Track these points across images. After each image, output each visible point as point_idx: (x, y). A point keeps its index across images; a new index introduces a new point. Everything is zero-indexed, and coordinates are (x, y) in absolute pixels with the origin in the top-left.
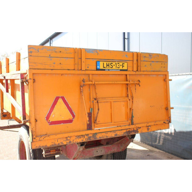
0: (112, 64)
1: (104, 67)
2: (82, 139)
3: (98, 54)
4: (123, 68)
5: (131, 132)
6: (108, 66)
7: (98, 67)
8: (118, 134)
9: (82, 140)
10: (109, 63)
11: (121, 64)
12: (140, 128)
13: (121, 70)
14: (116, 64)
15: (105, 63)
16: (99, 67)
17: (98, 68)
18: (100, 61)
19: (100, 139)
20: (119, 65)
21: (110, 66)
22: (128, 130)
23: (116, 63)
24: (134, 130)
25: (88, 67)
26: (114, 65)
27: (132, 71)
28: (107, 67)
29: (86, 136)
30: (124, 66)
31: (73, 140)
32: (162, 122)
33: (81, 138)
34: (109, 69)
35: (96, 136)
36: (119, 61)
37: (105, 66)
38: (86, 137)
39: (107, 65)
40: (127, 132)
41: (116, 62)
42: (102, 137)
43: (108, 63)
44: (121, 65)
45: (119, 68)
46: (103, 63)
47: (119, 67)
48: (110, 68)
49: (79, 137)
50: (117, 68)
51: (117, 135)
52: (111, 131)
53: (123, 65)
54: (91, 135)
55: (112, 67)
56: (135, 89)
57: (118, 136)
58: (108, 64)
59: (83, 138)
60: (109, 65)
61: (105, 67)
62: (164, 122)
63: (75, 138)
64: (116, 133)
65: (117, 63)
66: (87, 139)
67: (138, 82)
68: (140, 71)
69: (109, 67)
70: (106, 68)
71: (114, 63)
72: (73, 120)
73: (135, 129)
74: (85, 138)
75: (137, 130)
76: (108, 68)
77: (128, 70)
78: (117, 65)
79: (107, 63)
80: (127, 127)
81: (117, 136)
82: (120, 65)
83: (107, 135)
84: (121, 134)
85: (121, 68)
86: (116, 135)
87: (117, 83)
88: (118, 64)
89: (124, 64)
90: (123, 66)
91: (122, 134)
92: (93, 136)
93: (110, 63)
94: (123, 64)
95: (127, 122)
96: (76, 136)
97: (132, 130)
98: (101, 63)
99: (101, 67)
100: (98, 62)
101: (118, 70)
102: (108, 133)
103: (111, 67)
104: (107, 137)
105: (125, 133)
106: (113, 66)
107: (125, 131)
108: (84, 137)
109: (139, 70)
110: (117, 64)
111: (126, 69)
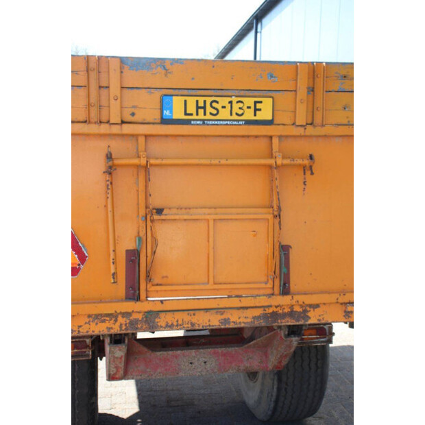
0: (214, 104)
1: (186, 114)
2: (107, 324)
3: (167, 72)
4: (255, 115)
5: (284, 315)
6: (201, 111)
7: (167, 113)
8: (232, 319)
9: (109, 329)
10: (205, 102)
11: (249, 102)
12: (317, 306)
13: (248, 122)
14: (231, 102)
15: (192, 102)
16: (171, 112)
17: (164, 117)
18: (172, 96)
20: (241, 105)
21: (209, 109)
22: (271, 310)
23: (229, 99)
24: (292, 311)
25: (133, 114)
26: (224, 107)
27: (293, 124)
28: (197, 114)
29: (123, 317)
30: (260, 110)
31: (80, 326)
33: (104, 321)
34: (203, 120)
35: (156, 320)
36: (242, 93)
37: (191, 108)
38: (121, 320)
39: (198, 108)
40: (265, 316)
41: (231, 96)
42: (175, 323)
43: (201, 100)
44: (249, 108)
45: (242, 114)
46: (185, 101)
47: (240, 112)
48: (208, 117)
49: (99, 318)
50: (235, 117)
51: (229, 323)
52: (207, 310)
53: (258, 106)
54: (140, 317)
55: (215, 112)
56: (304, 183)
57: (232, 326)
58: (201, 104)
59: (112, 322)
60: (204, 108)
61: (191, 115)
63: (87, 320)
64: (226, 316)
65: (234, 99)
66: (124, 327)
67: (306, 162)
68: (323, 126)
69: (205, 114)
70: (195, 117)
71: (224, 101)
72: (79, 269)
73: (297, 309)
74: (118, 324)
75: (305, 311)
76: (201, 116)
77: (275, 122)
78: (236, 107)
79: (197, 101)
80: (263, 301)
81: (227, 326)
82: (245, 108)
83: (194, 320)
84: (242, 320)
85: (249, 115)
86: (226, 321)
87: (230, 162)
88: (238, 102)
89: (261, 102)
90: (256, 110)
91: (249, 320)
92: (146, 320)
93: (209, 100)
94: (256, 102)
95: (263, 285)
96: (89, 316)
97: (287, 310)
98: (177, 102)
99: (178, 114)
100: (166, 99)
101: (238, 121)
102: (197, 312)
103: (211, 114)
104: (193, 324)
105: (259, 317)
106: (220, 108)
107: (258, 312)
108: (116, 321)
109: (318, 120)
110: (234, 103)
111: (270, 118)
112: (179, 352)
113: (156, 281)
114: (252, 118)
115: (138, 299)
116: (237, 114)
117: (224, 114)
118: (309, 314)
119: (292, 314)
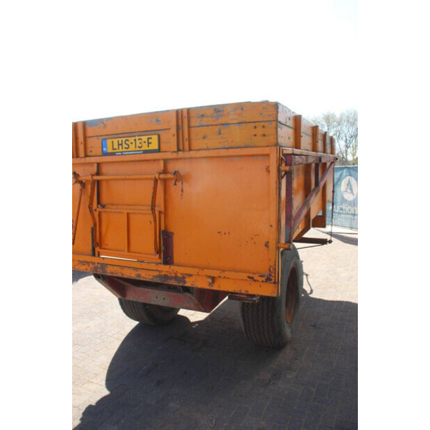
0: (127, 142)
1: (114, 149)
3: (105, 126)
4: (148, 147)
5: (171, 278)
6: (120, 147)
7: (105, 149)
8: (142, 275)
9: (86, 269)
10: (122, 141)
11: (145, 138)
12: (190, 275)
13: (146, 152)
14: (135, 140)
15: (115, 141)
17: (104, 152)
18: (107, 139)
19: (111, 275)
20: (140, 141)
21: (124, 145)
22: (163, 274)
23: (134, 138)
24: (177, 276)
25: (91, 151)
26: (132, 143)
28: (119, 149)
30: (151, 143)
31: (76, 266)
32: (244, 276)
33: (84, 265)
34: (122, 152)
35: (106, 268)
36: (142, 133)
37: (116, 146)
38: (91, 265)
39: (119, 145)
40: (160, 276)
41: (135, 136)
43: (120, 140)
44: (145, 142)
45: (141, 147)
46: (113, 142)
47: (140, 145)
48: (124, 150)
49: (82, 263)
50: (138, 149)
51: (140, 277)
52: (129, 267)
53: (150, 141)
55: (127, 146)
56: (182, 191)
57: (142, 279)
58: (120, 143)
59: (87, 266)
60: (122, 145)
61: (116, 149)
62: (249, 277)
63: (78, 263)
64: (139, 272)
65: (137, 138)
66: (92, 270)
68: (189, 151)
69: (122, 148)
70: (117, 151)
71: (132, 140)
73: (179, 275)
75: (184, 278)
76: (121, 150)
77: (161, 150)
78: (138, 142)
79: (118, 141)
80: (154, 267)
81: (140, 279)
82: (143, 143)
84: (147, 276)
85: (145, 147)
86: (139, 276)
88: (139, 139)
89: (151, 138)
90: (149, 143)
91: (151, 277)
92: (102, 268)
93: (124, 139)
94: (148, 139)
96: (79, 261)
97: (173, 275)
98: (109, 142)
99: (110, 150)
100: (104, 142)
101: (140, 151)
102: (124, 268)
103: (126, 148)
104: (123, 274)
105: (157, 277)
106: (130, 144)
107: (156, 274)
110: (137, 140)
111: (158, 148)
112: (150, 290)
113: (104, 246)
114: (147, 149)
115: (94, 255)
116: (139, 147)
117: (132, 147)
118: (186, 280)
119: (176, 278)
